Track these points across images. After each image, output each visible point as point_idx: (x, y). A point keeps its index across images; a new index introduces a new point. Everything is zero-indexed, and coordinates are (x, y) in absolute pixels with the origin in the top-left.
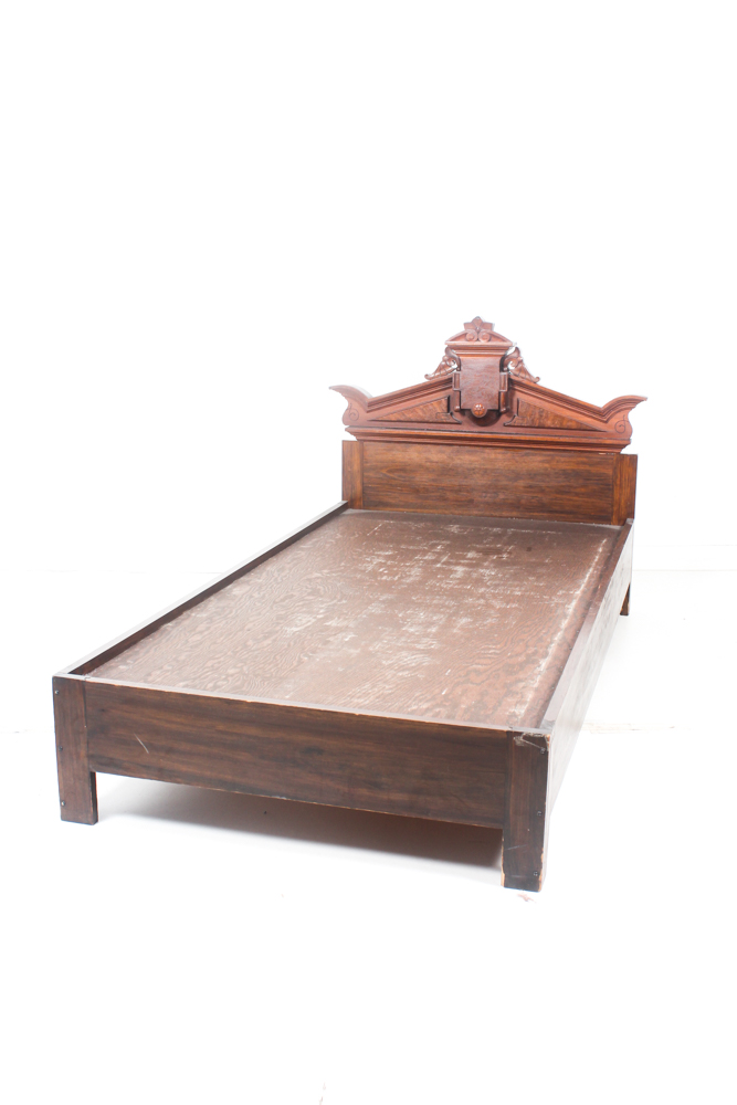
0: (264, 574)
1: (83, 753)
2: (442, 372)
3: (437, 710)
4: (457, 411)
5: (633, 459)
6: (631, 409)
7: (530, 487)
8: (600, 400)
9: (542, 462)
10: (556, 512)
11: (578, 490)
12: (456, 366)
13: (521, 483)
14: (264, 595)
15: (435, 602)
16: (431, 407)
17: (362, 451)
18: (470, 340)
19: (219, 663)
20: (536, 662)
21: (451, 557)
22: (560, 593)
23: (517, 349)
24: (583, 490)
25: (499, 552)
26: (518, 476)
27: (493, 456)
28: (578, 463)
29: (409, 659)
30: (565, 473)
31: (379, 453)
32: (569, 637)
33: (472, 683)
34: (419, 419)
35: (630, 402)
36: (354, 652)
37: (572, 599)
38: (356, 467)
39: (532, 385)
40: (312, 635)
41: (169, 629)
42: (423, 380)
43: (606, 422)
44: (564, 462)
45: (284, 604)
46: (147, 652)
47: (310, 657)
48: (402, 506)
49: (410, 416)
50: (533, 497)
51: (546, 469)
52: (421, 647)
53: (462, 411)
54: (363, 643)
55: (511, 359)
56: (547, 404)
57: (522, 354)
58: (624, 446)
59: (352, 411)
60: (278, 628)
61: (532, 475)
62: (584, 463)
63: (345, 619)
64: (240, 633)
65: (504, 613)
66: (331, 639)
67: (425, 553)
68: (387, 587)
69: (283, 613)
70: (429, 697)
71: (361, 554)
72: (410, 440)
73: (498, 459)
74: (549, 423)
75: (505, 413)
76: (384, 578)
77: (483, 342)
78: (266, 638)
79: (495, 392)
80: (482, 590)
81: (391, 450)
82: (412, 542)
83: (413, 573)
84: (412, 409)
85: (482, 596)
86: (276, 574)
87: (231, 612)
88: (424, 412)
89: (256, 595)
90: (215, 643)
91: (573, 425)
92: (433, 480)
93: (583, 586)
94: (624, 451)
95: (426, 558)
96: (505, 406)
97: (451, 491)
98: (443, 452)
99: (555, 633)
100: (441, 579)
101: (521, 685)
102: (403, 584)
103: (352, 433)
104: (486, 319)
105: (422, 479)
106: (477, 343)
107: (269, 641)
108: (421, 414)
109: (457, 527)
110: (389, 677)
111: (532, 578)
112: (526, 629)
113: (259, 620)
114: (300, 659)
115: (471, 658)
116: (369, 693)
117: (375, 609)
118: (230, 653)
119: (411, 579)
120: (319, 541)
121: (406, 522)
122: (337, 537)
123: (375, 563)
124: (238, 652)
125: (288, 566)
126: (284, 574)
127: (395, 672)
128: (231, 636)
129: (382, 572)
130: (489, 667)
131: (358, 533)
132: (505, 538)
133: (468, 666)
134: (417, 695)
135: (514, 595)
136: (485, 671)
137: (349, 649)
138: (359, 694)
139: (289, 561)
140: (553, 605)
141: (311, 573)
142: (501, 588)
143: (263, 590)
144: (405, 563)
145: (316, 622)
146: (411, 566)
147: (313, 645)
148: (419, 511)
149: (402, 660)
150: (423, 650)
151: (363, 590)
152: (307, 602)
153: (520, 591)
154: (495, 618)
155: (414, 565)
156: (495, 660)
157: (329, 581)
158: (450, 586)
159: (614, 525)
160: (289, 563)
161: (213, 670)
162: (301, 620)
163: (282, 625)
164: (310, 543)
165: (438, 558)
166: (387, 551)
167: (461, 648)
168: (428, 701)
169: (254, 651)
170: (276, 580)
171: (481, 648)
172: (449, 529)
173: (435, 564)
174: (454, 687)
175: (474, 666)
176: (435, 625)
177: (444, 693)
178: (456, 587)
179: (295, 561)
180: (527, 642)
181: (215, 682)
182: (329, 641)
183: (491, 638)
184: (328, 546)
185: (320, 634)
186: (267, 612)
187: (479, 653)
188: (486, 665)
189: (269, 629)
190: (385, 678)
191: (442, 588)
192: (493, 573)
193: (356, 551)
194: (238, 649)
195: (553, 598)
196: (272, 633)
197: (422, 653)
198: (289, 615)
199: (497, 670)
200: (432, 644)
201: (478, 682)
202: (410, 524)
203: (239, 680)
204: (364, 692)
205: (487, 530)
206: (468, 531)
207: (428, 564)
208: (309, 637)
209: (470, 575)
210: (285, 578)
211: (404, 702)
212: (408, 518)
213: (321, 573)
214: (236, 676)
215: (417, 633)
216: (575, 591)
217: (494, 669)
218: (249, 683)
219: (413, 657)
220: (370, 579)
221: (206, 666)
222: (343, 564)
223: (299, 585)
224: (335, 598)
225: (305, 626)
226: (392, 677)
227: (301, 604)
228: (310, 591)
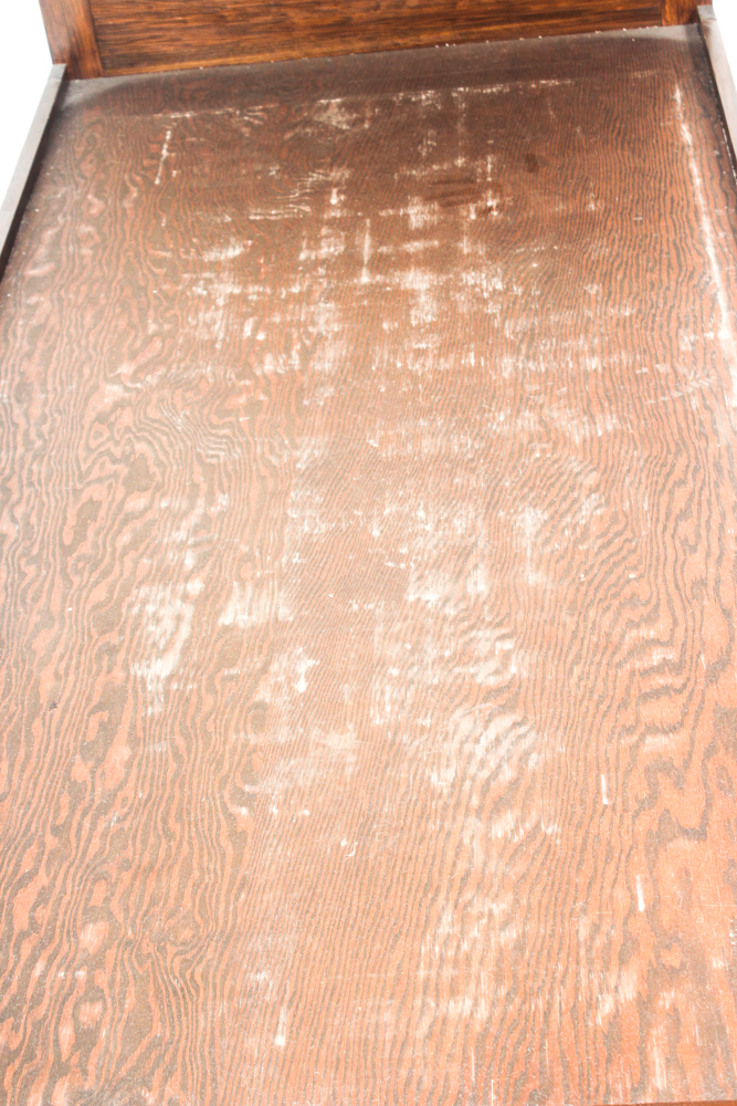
3: (665, 1002)
14: (28, 526)
15: (427, 446)
19: (43, 897)
21: (380, 235)
22: (686, 341)
25: (470, 187)
29: (487, 744)
33: (685, 832)
40: (211, 688)
45: (85, 548)
47: (248, 800)
52: (485, 675)
54: (347, 690)
60: (119, 674)
63: (259, 584)
64: (37, 722)
65: (603, 464)
66: (263, 694)
67: (312, 229)
69: (100, 594)
70: (617, 939)
71: (174, 277)
76: (269, 365)
78: (108, 732)
80: (507, 366)
82: (267, 193)
95: (324, 251)
100: (397, 338)
102: (318, 381)
107: (120, 753)
109: (340, 106)
110: (479, 858)
111: (594, 289)
112: (686, 528)
113: (60, 649)
114: (231, 818)
115: (624, 704)
116: (468, 959)
117: (306, 519)
118: (51, 841)
119: (330, 353)
120: (59, 235)
121: (220, 107)
122: (94, 211)
123: (221, 302)
124: (67, 825)
125: (32, 369)
126: (36, 411)
127: (481, 826)
128: (22, 752)
129: (252, 339)
130: (683, 735)
131: (133, 182)
132: (460, 129)
133: (637, 746)
134: (584, 933)
135: (586, 374)
136: (687, 764)
137: (326, 730)
138: (448, 972)
139: (26, 347)
140: (695, 403)
141: (96, 388)
142: (545, 346)
143: (15, 496)
144: (288, 284)
145: (196, 622)
146: (305, 298)
147: (233, 737)
148: (232, 60)
149: (471, 755)
150: (498, 691)
151: (241, 431)
152: (138, 524)
153: (592, 352)
154: (592, 490)
155: (310, 292)
156: (682, 699)
157: (152, 413)
158: (429, 363)
159: (668, 24)
160: (29, 355)
161: (43, 946)
162: (157, 620)
163: (121, 656)
164: (42, 251)
165: (350, 244)
166: (227, 243)
167: (578, 657)
168: (623, 962)
169: (104, 809)
170: (28, 443)
171: (625, 648)
172: (323, 118)
173: (355, 274)
174: (652, 865)
175: (649, 739)
176: (473, 560)
177: (641, 907)
178: (444, 365)
179: (40, 345)
180: (717, 591)
181: (68, 1010)
182: (261, 706)
183: (627, 591)
184: (86, 251)
185: (231, 678)
186: (64, 599)
187: (632, 673)
188: (673, 729)
189: (99, 688)
190: (470, 862)
191: (414, 378)
192: (500, 286)
193: (160, 262)
194: (64, 814)
195: (682, 370)
196: (112, 700)
197: (504, 709)
198: (119, 604)
199: (710, 752)
200: (506, 656)
201: (694, 822)
202: (231, 115)
203: (125, 983)
204: (451, 953)
205: (407, 101)
206: (368, 114)
207: (339, 278)
208: (209, 701)
209: (454, 306)
210: (46, 428)
211: (569, 982)
212: (215, 90)
213: (117, 380)
214: (111, 954)
215: (450, 611)
216: (715, 329)
217: (700, 748)
218: (158, 991)
219: (491, 733)
220: (240, 376)
221: (17, 930)
222: (152, 328)
223: (89, 449)
224: (195, 486)
225: (179, 645)
226: (487, 853)
227: (125, 538)
228: (124, 470)
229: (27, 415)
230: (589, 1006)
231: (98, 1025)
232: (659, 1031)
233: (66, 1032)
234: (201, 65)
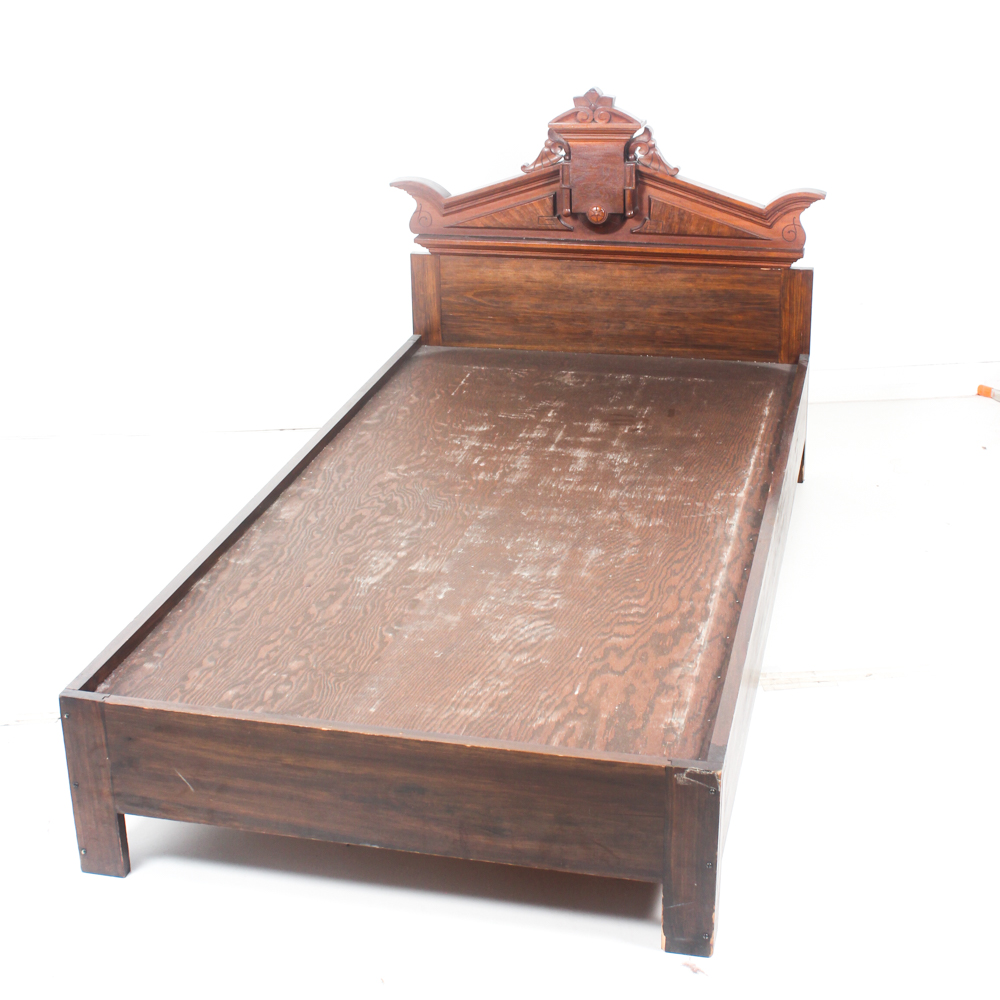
0: (320, 478)
1: (106, 790)
2: (546, 162)
3: (571, 724)
4: (567, 215)
5: (808, 275)
6: (803, 208)
7: (669, 314)
8: (762, 200)
9: (684, 280)
10: (704, 346)
11: (734, 317)
12: (563, 153)
13: (656, 309)
14: (323, 519)
15: (553, 518)
16: (531, 209)
17: (438, 269)
18: (583, 121)
19: (276, 649)
20: (692, 629)
21: (568, 432)
22: (718, 495)
23: (647, 131)
24: (740, 317)
25: (631, 419)
26: (651, 299)
27: (617, 273)
28: (733, 282)
29: (528, 629)
30: (716, 296)
31: (462, 271)
32: (735, 579)
33: (613, 672)
34: (515, 225)
35: (803, 200)
36: (453, 619)
37: (735, 507)
38: (431, 290)
39: (668, 179)
40: (394, 591)
41: (203, 589)
42: (519, 173)
43: (770, 227)
44: (714, 281)
45: (351, 532)
46: (179, 635)
47: (395, 632)
48: (494, 341)
49: (503, 220)
50: (672, 328)
51: (690, 290)
52: (539, 605)
53: (574, 215)
54: (464, 602)
55: (639, 144)
56: (689, 203)
57: (654, 136)
58: (795, 260)
59: (423, 214)
60: (348, 579)
61: (671, 298)
62: (739, 281)
63: (436, 558)
64: (299, 591)
65: (646, 537)
66: (420, 596)
67: (531, 425)
68: (487, 491)
69: (351, 550)
70: (558, 701)
71: (445, 433)
72: (504, 253)
73: (625, 277)
74: (692, 229)
75: (631, 217)
76: (481, 476)
77: (600, 124)
78: (333, 599)
79: (618, 188)
80: (613, 493)
81: (476, 266)
82: (513, 406)
83: (518, 465)
84: (504, 212)
85: (614, 506)
86: (335, 477)
87: (282, 554)
88: (521, 216)
89: (313, 519)
90: (266, 612)
91: (726, 231)
92: (538, 306)
93: (747, 481)
94: (795, 266)
95: (534, 435)
96: (633, 208)
97: (562, 320)
98: (550, 269)
99: (715, 573)
100: (558, 475)
101: (677, 671)
102: (505, 486)
103: (423, 245)
104: (605, 92)
105: (522, 305)
106: (593, 126)
107: (337, 606)
108: (517, 218)
109: (572, 375)
110: (503, 665)
111: (678, 469)
112: (677, 567)
113: (321, 566)
114: (382, 637)
115: (608, 624)
116: (480, 697)
117: (474, 537)
118: (288, 631)
119: (518, 476)
120: (388, 409)
121: (502, 367)
122: (412, 402)
123: (466, 448)
124: (299, 627)
125: (350, 460)
126: (346, 477)
127: (509, 656)
128: (286, 599)
129: (477, 465)
130: (632, 639)
131: (439, 393)
132: (637, 393)
133: (605, 640)
134: (542, 697)
135: (656, 502)
136: (628, 649)
137: (446, 614)
138: (466, 700)
139: (351, 451)
140: (709, 519)
141: (382, 472)
142: (639, 488)
143: (321, 507)
144: (507, 445)
145: (397, 566)
146: (516, 452)
147: (397, 609)
148: (518, 347)
149: (518, 632)
150: (543, 612)
151: (454, 500)
152: (382, 528)
153: (664, 494)
154: (634, 546)
155: (519, 450)
156: (639, 627)
157: (408, 486)
158: (571, 487)
159: (782, 363)
160: (351, 455)
161: (269, 664)
162: (376, 563)
163: (353, 573)
164: (376, 414)
165: (551, 434)
166: (481, 425)
167: (593, 605)
168: (557, 708)
169: (320, 625)
170: (336, 488)
171: (619, 605)
172: (561, 379)
173: (548, 446)
174: (590, 679)
175: (613, 639)
176: (555, 564)
177: (577, 693)
178: (578, 488)
179: (359, 451)
180: (680, 591)
181: (274, 686)
182: (417, 601)
183: (632, 585)
184: (400, 418)
185: (405, 589)
186: (331, 549)
187: (618, 615)
188: (628, 636)
189: (335, 582)
190: (498, 667)
191: (559, 492)
192: (626, 461)
193: (439, 428)
194: (298, 623)
195: (709, 506)
196: (340, 589)
197: (542, 618)
198: (360, 553)
199: (644, 646)
200: (554, 600)
201: (620, 669)
202: (508, 371)
203: (305, 681)
204: (471, 695)
205: (612, 378)
206: (587, 380)
207: (537, 447)
208: (390, 595)
209: (596, 466)
210: (348, 484)
211: (526, 712)
212: (504, 359)
213: (396, 471)
214: (301, 673)
215: (533, 581)
216: (738, 492)
217: (639, 644)
218: (320, 686)
219: (532, 626)
220: (462, 479)
221: (259, 657)
222: (423, 453)
223: (368, 495)
224: (419, 518)
225: (383, 574)
226: (507, 666)
227: (374, 531)
228: (384, 506)
229: (340, 478)
230: (532, 720)
231: (286, 693)
232: (562, 733)
233: (269, 693)
234: (500, 347)
